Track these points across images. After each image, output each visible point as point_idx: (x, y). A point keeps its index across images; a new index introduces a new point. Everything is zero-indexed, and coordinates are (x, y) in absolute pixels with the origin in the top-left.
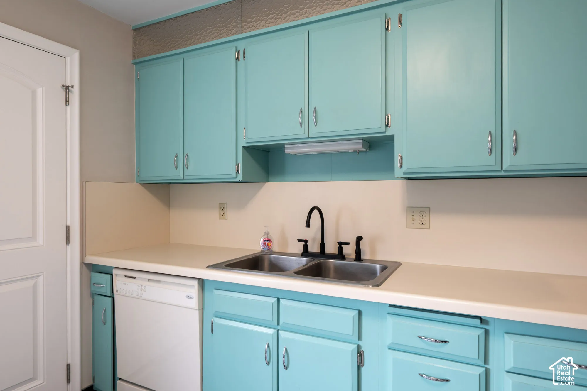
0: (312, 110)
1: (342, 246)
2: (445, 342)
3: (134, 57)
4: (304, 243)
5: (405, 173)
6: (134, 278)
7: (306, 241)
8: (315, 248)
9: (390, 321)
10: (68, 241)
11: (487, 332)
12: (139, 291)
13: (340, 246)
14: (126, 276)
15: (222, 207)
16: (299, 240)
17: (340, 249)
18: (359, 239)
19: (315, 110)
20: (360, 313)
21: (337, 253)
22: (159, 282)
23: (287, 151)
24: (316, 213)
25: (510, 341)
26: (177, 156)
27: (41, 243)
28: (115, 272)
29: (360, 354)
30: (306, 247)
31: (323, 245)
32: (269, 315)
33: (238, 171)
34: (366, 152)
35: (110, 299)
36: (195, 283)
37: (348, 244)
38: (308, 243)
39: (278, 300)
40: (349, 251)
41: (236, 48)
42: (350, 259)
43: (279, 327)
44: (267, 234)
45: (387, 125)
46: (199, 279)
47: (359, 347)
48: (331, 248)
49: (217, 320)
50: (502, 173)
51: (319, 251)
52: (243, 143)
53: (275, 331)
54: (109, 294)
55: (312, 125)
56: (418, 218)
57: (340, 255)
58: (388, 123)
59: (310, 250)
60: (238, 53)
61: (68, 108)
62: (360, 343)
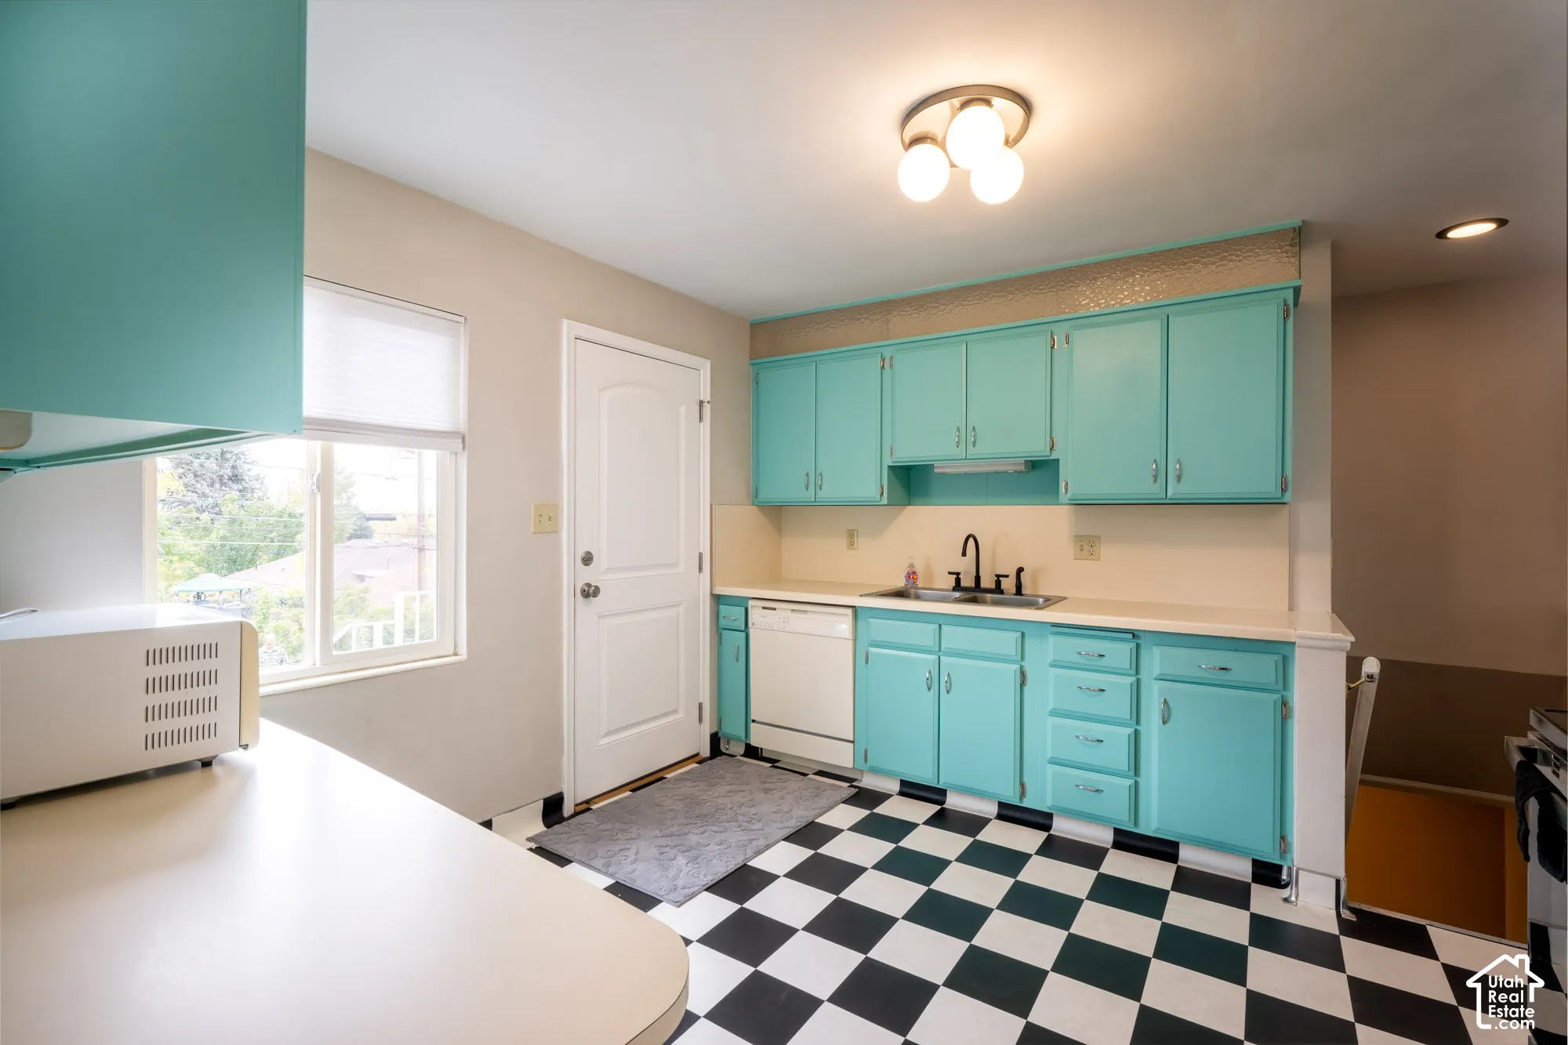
0: (970, 429)
1: (1001, 579)
2: (1102, 656)
3: (751, 359)
4: (955, 576)
5: (1070, 500)
6: (775, 609)
7: (958, 574)
8: (968, 581)
9: (1052, 639)
10: (700, 569)
11: (1138, 646)
12: (782, 624)
13: (998, 578)
14: (763, 608)
15: (851, 535)
16: (950, 573)
17: (998, 583)
18: (1020, 570)
19: (974, 429)
20: (1023, 635)
21: (994, 587)
22: (806, 612)
23: (935, 470)
24: (971, 540)
25: (1157, 651)
26: (807, 474)
27: (682, 571)
28: (751, 603)
29: (1023, 674)
30: (958, 581)
31: (978, 578)
32: (930, 641)
33: (882, 493)
34: (1028, 472)
35: (744, 634)
36: (849, 611)
37: (1007, 576)
38: (960, 576)
39: (940, 626)
40: (1008, 584)
41: (882, 355)
42: (1009, 594)
43: (940, 654)
44: (911, 566)
45: (1052, 448)
46: (854, 607)
47: (1021, 667)
48: (987, 582)
49: (873, 650)
50: (1168, 501)
51: (974, 586)
52: (888, 462)
53: (937, 656)
54: (743, 628)
55: (970, 446)
56: (1086, 547)
57: (998, 589)
58: (1053, 447)
59: (963, 584)
60: (883, 360)
61: (702, 424)
62: (1023, 664)
